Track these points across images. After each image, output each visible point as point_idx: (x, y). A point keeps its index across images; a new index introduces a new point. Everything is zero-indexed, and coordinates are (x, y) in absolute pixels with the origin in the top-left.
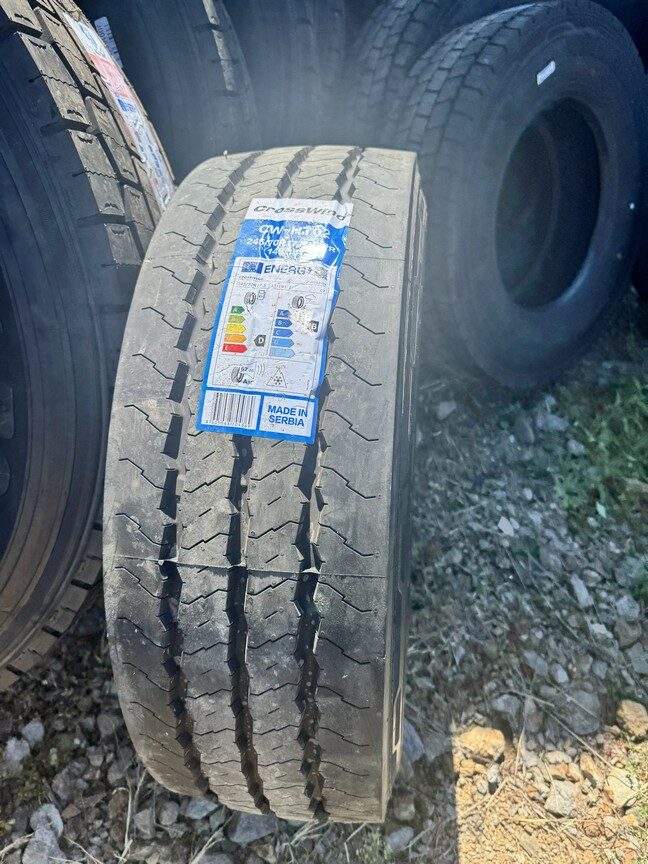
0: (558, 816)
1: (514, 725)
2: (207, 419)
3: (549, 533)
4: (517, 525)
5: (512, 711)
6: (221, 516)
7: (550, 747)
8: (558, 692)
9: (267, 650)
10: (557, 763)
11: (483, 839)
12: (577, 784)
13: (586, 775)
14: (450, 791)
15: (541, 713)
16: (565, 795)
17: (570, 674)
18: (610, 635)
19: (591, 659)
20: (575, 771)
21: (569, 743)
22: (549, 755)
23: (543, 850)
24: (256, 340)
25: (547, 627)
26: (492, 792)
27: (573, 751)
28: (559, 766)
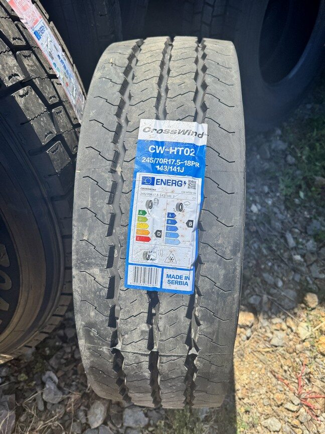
0: (276, 346)
1: (258, 309)
2: (130, 281)
3: (276, 210)
4: (259, 207)
5: (257, 303)
6: (143, 332)
7: (273, 316)
8: (278, 291)
9: (170, 381)
10: (276, 324)
11: (244, 359)
12: (285, 332)
13: (289, 327)
15: (270, 303)
16: (279, 338)
17: (283, 282)
18: (302, 260)
19: (293, 273)
20: (284, 326)
21: (282, 313)
22: (273, 320)
23: (269, 361)
24: (156, 233)
25: (273, 260)
26: (248, 340)
27: (283, 317)
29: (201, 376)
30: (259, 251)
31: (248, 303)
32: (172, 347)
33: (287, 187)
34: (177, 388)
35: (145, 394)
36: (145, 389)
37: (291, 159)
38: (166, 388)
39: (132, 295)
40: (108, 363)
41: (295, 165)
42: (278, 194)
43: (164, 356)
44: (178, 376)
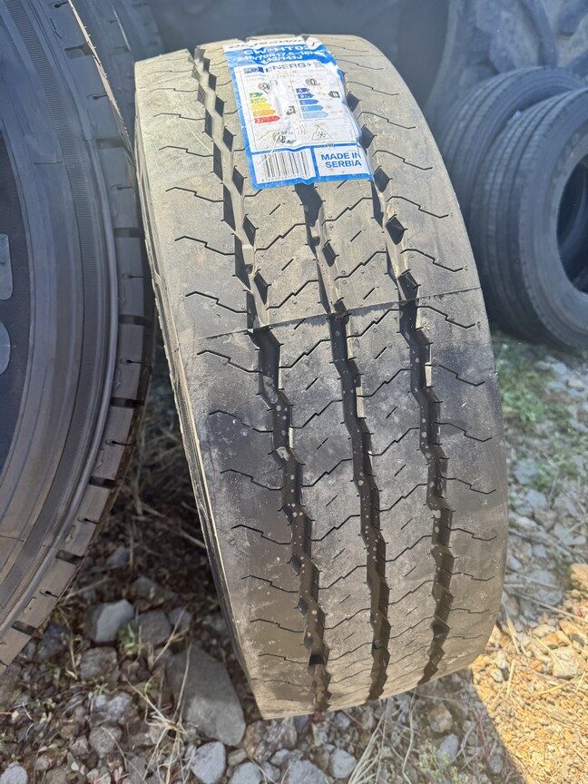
0: (569, 678)
2: (261, 178)
6: (305, 264)
7: (533, 624)
8: (518, 577)
9: (383, 394)
10: (546, 635)
11: (518, 723)
12: (569, 647)
13: (574, 637)
14: (471, 690)
15: (513, 598)
16: (566, 658)
17: (520, 561)
18: (534, 524)
19: (529, 545)
20: (563, 637)
22: (536, 631)
23: (570, 714)
26: (506, 679)
27: (552, 621)
28: (549, 637)
29: (440, 362)
32: (365, 286)
34: (402, 420)
35: (341, 473)
36: (337, 450)
38: (380, 425)
39: (270, 199)
40: (249, 378)
43: (356, 312)
44: (394, 370)
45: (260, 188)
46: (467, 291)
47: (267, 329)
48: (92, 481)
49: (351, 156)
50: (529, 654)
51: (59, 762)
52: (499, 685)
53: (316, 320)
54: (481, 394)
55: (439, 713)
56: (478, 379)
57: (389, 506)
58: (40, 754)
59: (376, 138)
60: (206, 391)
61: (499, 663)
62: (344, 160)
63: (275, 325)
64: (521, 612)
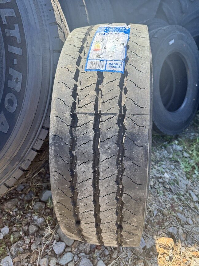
1: (176, 237)
2: (88, 68)
4: (170, 175)
5: (175, 232)
6: (92, 96)
7: (189, 246)
8: (190, 227)
9: (106, 142)
10: (193, 251)
14: (155, 259)
15: (185, 234)
16: (197, 262)
17: (193, 222)
22: (189, 248)
24: (104, 48)
25: (183, 206)
26: (171, 261)
27: (198, 248)
28: (193, 252)
29: (128, 136)
30: (173, 199)
31: (168, 232)
32: (109, 107)
33: (185, 167)
34: (111, 152)
35: (88, 164)
36: (88, 156)
37: (186, 154)
38: (103, 152)
39: (88, 74)
40: (67, 127)
41: (189, 157)
42: (181, 171)
43: (104, 114)
44: (112, 135)
45: (86, 71)
46: (144, 115)
47: (76, 114)
48: (33, 149)
49: (118, 64)
50: (183, 255)
51: (18, 231)
52: (167, 262)
53: (91, 114)
54: (141, 150)
55: (140, 262)
56: (141, 145)
57: (102, 179)
58: (15, 226)
59: (129, 60)
60: (54, 128)
61: (169, 254)
62: (115, 65)
63: (79, 113)
64: (186, 240)
